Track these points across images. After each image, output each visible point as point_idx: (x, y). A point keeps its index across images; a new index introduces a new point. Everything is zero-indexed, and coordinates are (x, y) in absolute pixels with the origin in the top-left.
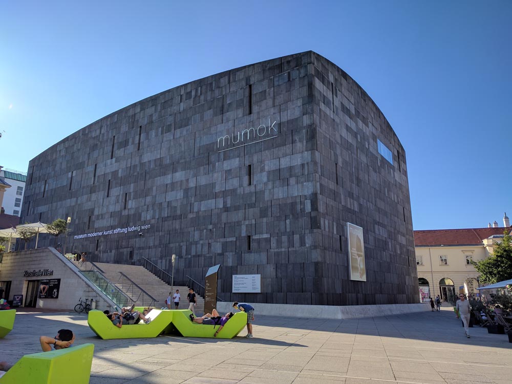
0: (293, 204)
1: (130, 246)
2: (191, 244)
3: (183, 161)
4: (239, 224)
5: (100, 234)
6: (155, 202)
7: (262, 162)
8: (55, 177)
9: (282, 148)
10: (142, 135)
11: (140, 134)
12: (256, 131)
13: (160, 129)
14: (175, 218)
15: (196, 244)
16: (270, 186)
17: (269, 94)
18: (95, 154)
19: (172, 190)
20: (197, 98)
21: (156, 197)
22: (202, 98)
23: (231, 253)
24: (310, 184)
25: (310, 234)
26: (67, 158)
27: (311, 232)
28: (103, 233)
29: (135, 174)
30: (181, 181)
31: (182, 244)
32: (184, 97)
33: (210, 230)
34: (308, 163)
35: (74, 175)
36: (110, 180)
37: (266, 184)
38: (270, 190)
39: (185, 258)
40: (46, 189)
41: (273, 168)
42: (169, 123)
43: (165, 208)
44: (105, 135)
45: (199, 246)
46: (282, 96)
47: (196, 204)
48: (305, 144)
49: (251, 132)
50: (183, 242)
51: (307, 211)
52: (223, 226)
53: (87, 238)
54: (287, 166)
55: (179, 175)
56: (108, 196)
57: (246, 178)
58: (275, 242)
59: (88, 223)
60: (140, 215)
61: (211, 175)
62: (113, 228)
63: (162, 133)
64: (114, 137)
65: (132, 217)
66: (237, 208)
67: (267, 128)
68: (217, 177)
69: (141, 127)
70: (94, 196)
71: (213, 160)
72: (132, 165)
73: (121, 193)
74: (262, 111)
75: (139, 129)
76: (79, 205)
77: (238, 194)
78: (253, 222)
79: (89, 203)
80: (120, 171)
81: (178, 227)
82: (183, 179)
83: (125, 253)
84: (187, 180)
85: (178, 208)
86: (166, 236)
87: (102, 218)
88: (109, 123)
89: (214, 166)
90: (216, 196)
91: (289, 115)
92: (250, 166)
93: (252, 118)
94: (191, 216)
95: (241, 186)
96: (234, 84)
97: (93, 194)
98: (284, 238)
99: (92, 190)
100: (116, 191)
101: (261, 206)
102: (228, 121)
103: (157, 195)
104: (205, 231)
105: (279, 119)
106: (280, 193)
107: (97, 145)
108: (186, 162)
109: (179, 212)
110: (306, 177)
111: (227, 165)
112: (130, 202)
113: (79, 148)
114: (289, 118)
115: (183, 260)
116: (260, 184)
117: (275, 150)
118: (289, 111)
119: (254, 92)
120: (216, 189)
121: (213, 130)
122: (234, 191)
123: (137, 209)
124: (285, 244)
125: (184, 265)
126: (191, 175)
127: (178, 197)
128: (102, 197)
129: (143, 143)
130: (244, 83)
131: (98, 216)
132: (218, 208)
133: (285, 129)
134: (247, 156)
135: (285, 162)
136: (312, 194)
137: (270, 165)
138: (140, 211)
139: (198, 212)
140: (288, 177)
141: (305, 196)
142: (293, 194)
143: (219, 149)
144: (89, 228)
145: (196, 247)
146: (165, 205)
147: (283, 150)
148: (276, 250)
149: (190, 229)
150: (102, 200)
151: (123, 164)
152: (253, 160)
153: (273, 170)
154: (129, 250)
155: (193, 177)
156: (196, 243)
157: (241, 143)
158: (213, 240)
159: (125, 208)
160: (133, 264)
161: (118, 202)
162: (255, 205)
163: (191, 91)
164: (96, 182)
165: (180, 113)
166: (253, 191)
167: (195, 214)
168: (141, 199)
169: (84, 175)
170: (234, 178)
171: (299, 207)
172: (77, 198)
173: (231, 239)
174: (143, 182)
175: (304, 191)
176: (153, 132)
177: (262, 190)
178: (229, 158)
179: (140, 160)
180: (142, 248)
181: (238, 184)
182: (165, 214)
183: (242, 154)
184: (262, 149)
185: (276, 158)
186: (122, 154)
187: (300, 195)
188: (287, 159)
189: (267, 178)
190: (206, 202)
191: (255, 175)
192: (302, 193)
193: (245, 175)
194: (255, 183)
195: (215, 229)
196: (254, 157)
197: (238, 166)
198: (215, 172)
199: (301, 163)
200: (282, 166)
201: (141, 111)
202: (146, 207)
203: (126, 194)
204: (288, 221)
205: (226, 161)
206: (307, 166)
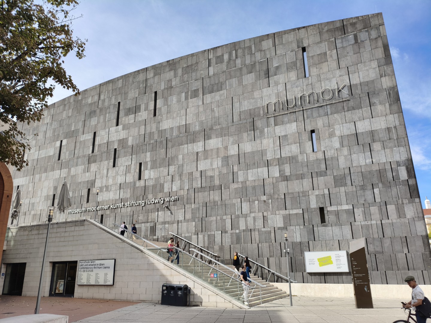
0: (382, 172)
1: (150, 220)
2: (238, 217)
3: (217, 127)
4: (305, 194)
6: (183, 171)
7: (330, 126)
8: (38, 147)
9: (357, 111)
10: (158, 101)
11: (156, 100)
12: (317, 94)
13: (184, 94)
14: (212, 188)
17: (331, 56)
18: (94, 121)
19: (206, 158)
20: (232, 62)
21: (183, 165)
22: (239, 61)
23: (297, 227)
24: (402, 149)
25: (411, 204)
26: (53, 126)
27: (411, 202)
29: (152, 142)
30: (218, 149)
31: (224, 217)
32: (213, 61)
33: (265, 201)
34: (395, 127)
35: (64, 144)
37: (338, 150)
38: (345, 156)
39: (232, 233)
41: (346, 132)
42: (196, 88)
43: (196, 178)
44: (107, 100)
45: (250, 220)
46: (348, 58)
47: (240, 173)
48: (388, 107)
49: (311, 95)
50: (226, 215)
51: (402, 179)
52: (283, 197)
53: (87, 213)
54: (367, 130)
55: (214, 143)
56: (114, 166)
57: (309, 144)
58: (361, 215)
59: (86, 196)
60: (162, 186)
61: (258, 141)
62: (124, 200)
63: (186, 98)
64: (119, 103)
65: (151, 188)
66: (300, 177)
67: (333, 91)
68: (268, 143)
69: (156, 92)
70: (94, 167)
71: (260, 126)
72: (147, 132)
73: (133, 163)
74: (323, 73)
75: (153, 95)
76: (73, 177)
77: (299, 161)
78: (326, 192)
79: (87, 174)
80: (130, 139)
81: (217, 198)
82: (220, 146)
83: (143, 229)
84: (226, 148)
85: (217, 178)
86: (201, 208)
87: (107, 190)
88: (110, 88)
89: (262, 132)
90: (267, 164)
91: (361, 77)
92: (312, 130)
93: (309, 80)
94: (234, 186)
95: (302, 152)
96: (281, 46)
97: (93, 165)
98: (374, 210)
99: (91, 160)
100: (125, 161)
101: (335, 174)
102: (277, 84)
103: (185, 164)
104: (256, 202)
105: (348, 81)
106: (361, 160)
107: (95, 111)
108: (222, 129)
109: (217, 182)
110: (396, 141)
111: (280, 130)
112: (147, 172)
113: (70, 114)
114: (362, 80)
115: (227, 235)
116: (330, 150)
117: (348, 114)
118: (361, 73)
120: (268, 156)
121: (256, 94)
122: (293, 158)
123: (157, 179)
124: (377, 216)
125: (230, 240)
126: (230, 143)
127: (215, 166)
128: (105, 167)
129: (160, 109)
130: (294, 45)
131: (101, 188)
132: (273, 177)
133: (358, 92)
134: (308, 121)
135: (363, 126)
136: (408, 160)
137: (342, 130)
138: (162, 182)
139: (244, 182)
140: (370, 142)
141: (397, 162)
142: (380, 160)
143: (267, 114)
144: (88, 201)
145: (246, 221)
146: (197, 174)
147: (358, 113)
148: (363, 223)
149: (234, 201)
150: (105, 171)
151: (134, 131)
152: (317, 125)
153: (348, 135)
154: (149, 225)
155: (233, 143)
156: (246, 216)
157: (297, 106)
158: (269, 213)
161: (129, 172)
162: (326, 173)
163: (223, 55)
164: (96, 151)
165: (209, 77)
166: (321, 158)
167: (240, 184)
168: (162, 169)
169: (78, 144)
170: (291, 144)
171: (390, 175)
172: (70, 169)
173: (295, 211)
174: (163, 151)
175: (394, 157)
176: (174, 98)
177: (334, 156)
178: (283, 123)
179: (157, 128)
180: (168, 223)
181: (299, 151)
182: (197, 184)
183: (301, 118)
184: (329, 113)
185: (350, 122)
186: (132, 121)
187: (390, 162)
188: (365, 122)
189: (339, 143)
190: (255, 170)
191: (321, 140)
192: (393, 158)
193: (308, 141)
194: (323, 149)
195: (270, 201)
196: (318, 121)
197: (296, 131)
198: (264, 139)
199: (386, 127)
200: (359, 130)
201: (155, 76)
202: (170, 177)
203: (141, 164)
204: (376, 191)
205: (279, 126)
206: (394, 129)
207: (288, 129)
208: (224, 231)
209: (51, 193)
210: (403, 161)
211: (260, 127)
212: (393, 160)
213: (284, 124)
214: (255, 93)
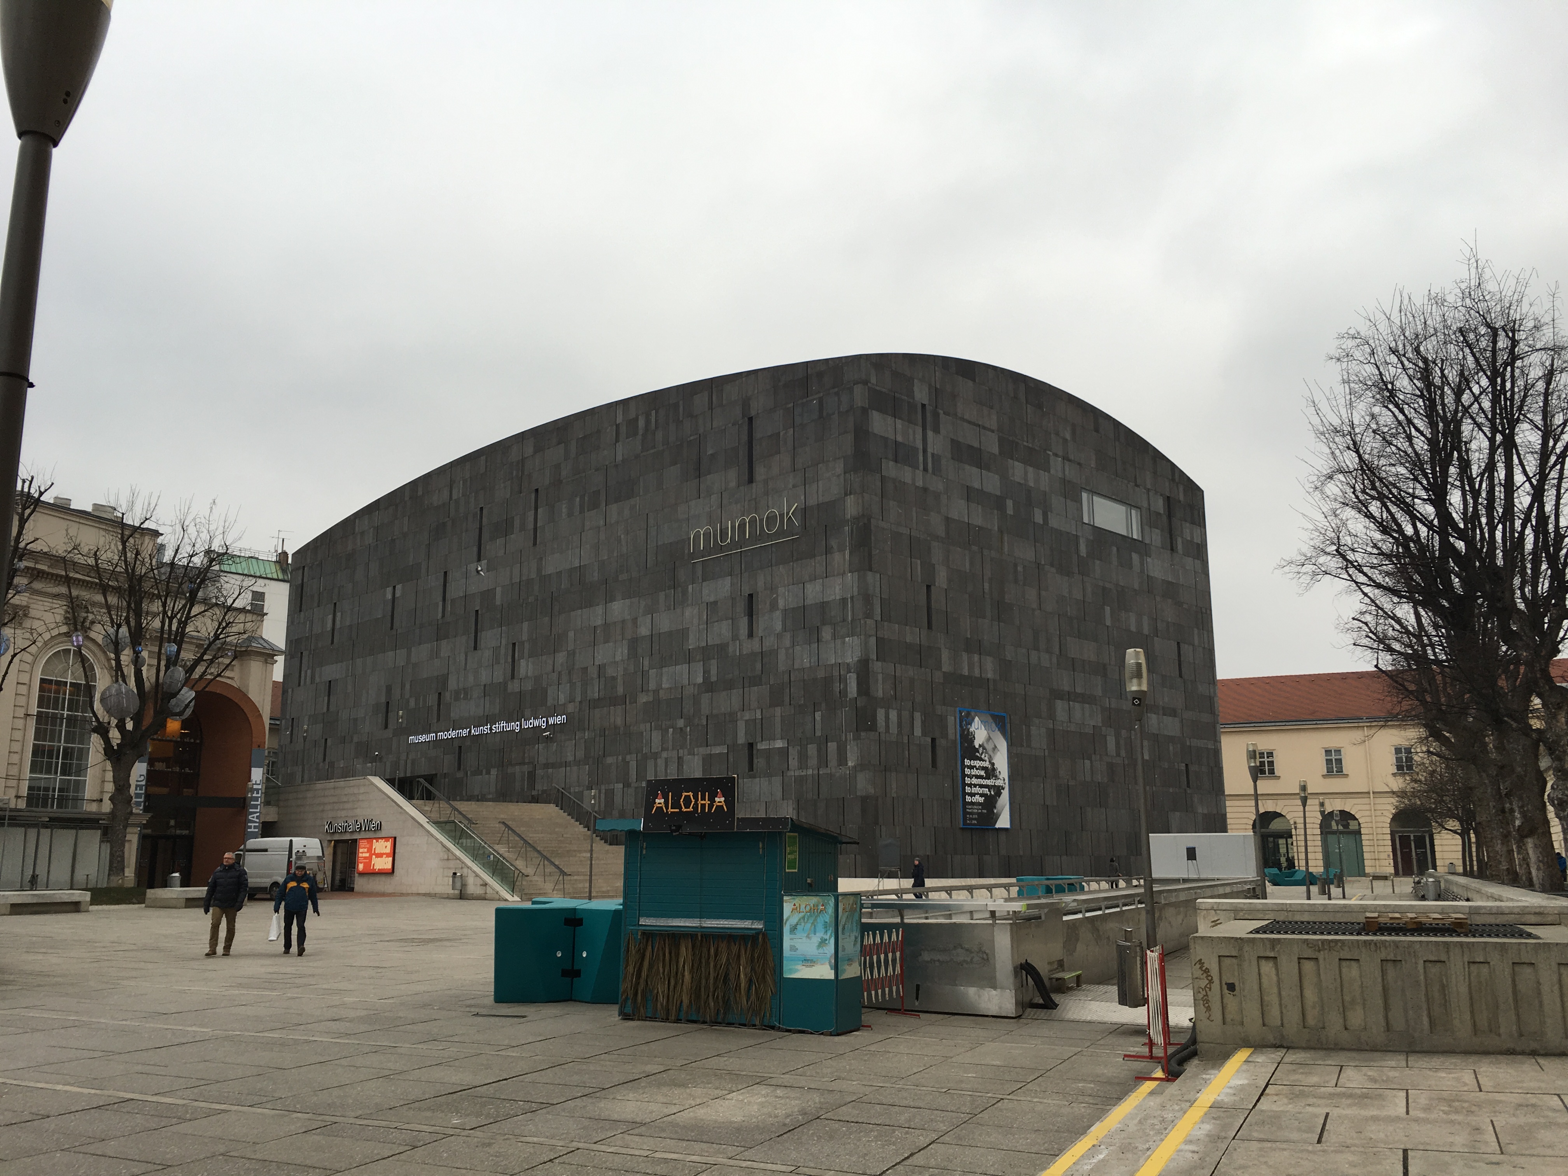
0: (828, 681)
1: (527, 761)
2: (646, 758)
3: (623, 577)
4: (733, 718)
5: (464, 732)
6: (574, 665)
7: (773, 589)
8: (356, 598)
9: (807, 561)
10: (540, 510)
11: (536, 509)
12: (761, 520)
13: (578, 499)
14: (614, 701)
15: (656, 759)
16: (787, 642)
17: (785, 443)
18: (443, 548)
19: (606, 641)
20: (650, 436)
21: (574, 653)
22: (659, 435)
24: (856, 640)
25: (856, 743)
26: (379, 552)
27: (857, 738)
28: (470, 732)
29: (531, 599)
30: (623, 621)
31: (628, 758)
32: (623, 430)
33: (681, 729)
34: (853, 598)
35: (398, 594)
36: (477, 611)
37: (779, 636)
39: (636, 788)
40: (338, 624)
41: (792, 603)
42: (595, 489)
43: (593, 679)
44: (462, 502)
45: (661, 762)
46: (808, 449)
47: (653, 672)
48: (847, 557)
49: (753, 521)
50: (630, 753)
51: (850, 696)
52: (705, 723)
53: (437, 743)
54: (817, 601)
55: (619, 609)
56: (475, 648)
57: (744, 622)
58: (796, 758)
59: (435, 708)
60: (544, 694)
61: (679, 611)
62: (491, 720)
63: (582, 510)
64: (482, 509)
65: (528, 697)
66: (729, 685)
67: (782, 516)
68: (691, 615)
69: (537, 490)
70: (445, 647)
71: (683, 578)
72: (524, 578)
73: (504, 642)
74: (772, 478)
75: (533, 496)
76: (415, 665)
77: (730, 654)
78: (759, 716)
79: (436, 662)
80: (499, 590)
81: (619, 721)
82: (627, 615)
83: (518, 775)
84: (635, 621)
85: (620, 681)
86: (597, 739)
87: (465, 698)
88: (466, 474)
90: (688, 657)
91: (820, 491)
92: (751, 596)
93: (754, 490)
94: (643, 698)
95: (735, 637)
96: (720, 411)
97: (444, 643)
98: (812, 749)
99: (441, 632)
100: (491, 638)
101: (772, 683)
102: (709, 493)
103: (577, 651)
104: (671, 730)
105: (803, 499)
106: (804, 658)
107: (444, 526)
108: (630, 580)
109: (620, 690)
110: (850, 626)
111: (709, 592)
112: (523, 663)
113: (405, 529)
114: (822, 499)
115: (631, 791)
116: (770, 635)
117: (797, 568)
118: (820, 483)
119: (757, 435)
120: (690, 641)
121: (681, 511)
122: (722, 648)
123: (538, 679)
124: (813, 761)
126: (641, 610)
127: (618, 658)
128: (463, 650)
129: (543, 528)
130: (738, 412)
131: (457, 693)
132: (695, 685)
133: (813, 522)
134: (744, 575)
135: (814, 592)
136: (859, 661)
137: (786, 598)
138: (544, 685)
139: (656, 692)
140: (819, 624)
141: (848, 664)
142: (827, 660)
143: (692, 556)
144: (438, 720)
145: (656, 766)
146: (593, 672)
147: (808, 566)
148: (797, 773)
149: (642, 727)
150: (462, 657)
151: (504, 577)
152: (756, 584)
154: (526, 768)
155: (645, 614)
156: (656, 756)
157: (734, 544)
158: (686, 751)
159: (513, 677)
160: (535, 800)
161: (497, 662)
162: (761, 679)
163: (637, 420)
164: (448, 614)
165: (616, 466)
166: (757, 650)
167: (651, 694)
168: (544, 657)
169: (420, 597)
170: (721, 620)
171: (836, 687)
172: (409, 650)
173: (718, 750)
174: (547, 619)
175: (846, 655)
176: (564, 506)
177: (772, 648)
178: (713, 576)
179: (539, 570)
180: (553, 766)
181: (731, 634)
182: (594, 692)
183: (736, 569)
184: (773, 562)
185: (797, 584)
186: (501, 553)
187: (840, 664)
188: (816, 585)
189: (781, 623)
190: (672, 669)
191: (761, 615)
192: (843, 657)
193: (743, 616)
194: (760, 633)
195: (688, 729)
196: (758, 578)
197: (730, 594)
198: (687, 606)
199: (841, 598)
200: (808, 601)
201: (535, 452)
202: (555, 675)
203: (514, 644)
204: (818, 715)
205: (708, 583)
206: (851, 602)
207: (720, 589)
208: (627, 785)
209: (383, 700)
210: (854, 664)
211: (682, 581)
212: (843, 661)
213: (714, 580)
214: (679, 509)
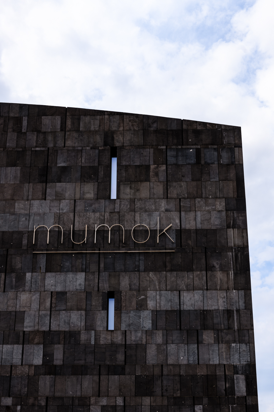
9: (185, 274)
12: (127, 231)
17: (157, 174)
34: (238, 311)
37: (149, 333)
38: (158, 346)
41: (165, 305)
48: (232, 276)
49: (116, 231)
54: (196, 308)
57: (102, 315)
61: (11, 294)
71: (19, 266)
89: (21, 279)
91: (199, 219)
92: (111, 293)
93: (117, 206)
95: (89, 327)
101: (138, 373)
105: (178, 221)
110: (236, 334)
114: (199, 226)
116: (136, 331)
117: (171, 277)
118: (199, 214)
119: (123, 162)
120: (25, 324)
130: (99, 139)
132: (30, 366)
133: (190, 242)
134: (105, 275)
136: (249, 365)
140: (198, 328)
141: (235, 367)
142: (209, 360)
152: (119, 284)
153: (167, 311)
157: (90, 246)
162: (123, 368)
166: (120, 342)
170: (71, 310)
171: (222, 385)
175: (232, 358)
177: (140, 342)
178: (61, 270)
181: (83, 324)
183: (94, 267)
184: (142, 268)
185: (171, 290)
187: (225, 365)
188: (195, 295)
189: (151, 322)
191: (123, 311)
192: (229, 360)
193: (101, 309)
194: (123, 327)
196: (121, 278)
197: (83, 288)
198: (23, 291)
199: (225, 309)
200: (185, 306)
205: (53, 274)
206: (237, 314)
207: (70, 282)
210: (242, 367)
211: (17, 267)
212: (228, 363)
213: (63, 271)
214: (16, 204)
